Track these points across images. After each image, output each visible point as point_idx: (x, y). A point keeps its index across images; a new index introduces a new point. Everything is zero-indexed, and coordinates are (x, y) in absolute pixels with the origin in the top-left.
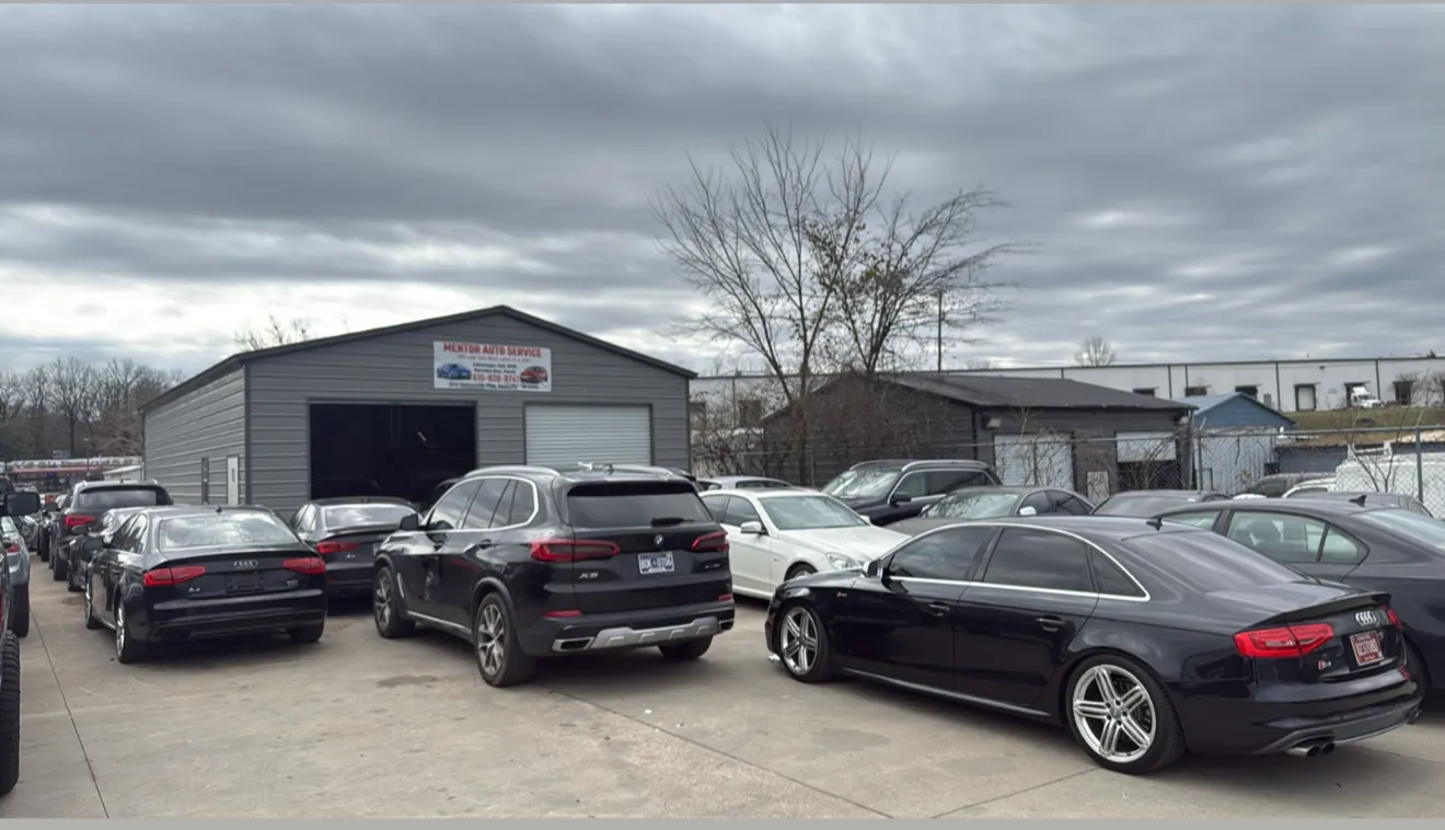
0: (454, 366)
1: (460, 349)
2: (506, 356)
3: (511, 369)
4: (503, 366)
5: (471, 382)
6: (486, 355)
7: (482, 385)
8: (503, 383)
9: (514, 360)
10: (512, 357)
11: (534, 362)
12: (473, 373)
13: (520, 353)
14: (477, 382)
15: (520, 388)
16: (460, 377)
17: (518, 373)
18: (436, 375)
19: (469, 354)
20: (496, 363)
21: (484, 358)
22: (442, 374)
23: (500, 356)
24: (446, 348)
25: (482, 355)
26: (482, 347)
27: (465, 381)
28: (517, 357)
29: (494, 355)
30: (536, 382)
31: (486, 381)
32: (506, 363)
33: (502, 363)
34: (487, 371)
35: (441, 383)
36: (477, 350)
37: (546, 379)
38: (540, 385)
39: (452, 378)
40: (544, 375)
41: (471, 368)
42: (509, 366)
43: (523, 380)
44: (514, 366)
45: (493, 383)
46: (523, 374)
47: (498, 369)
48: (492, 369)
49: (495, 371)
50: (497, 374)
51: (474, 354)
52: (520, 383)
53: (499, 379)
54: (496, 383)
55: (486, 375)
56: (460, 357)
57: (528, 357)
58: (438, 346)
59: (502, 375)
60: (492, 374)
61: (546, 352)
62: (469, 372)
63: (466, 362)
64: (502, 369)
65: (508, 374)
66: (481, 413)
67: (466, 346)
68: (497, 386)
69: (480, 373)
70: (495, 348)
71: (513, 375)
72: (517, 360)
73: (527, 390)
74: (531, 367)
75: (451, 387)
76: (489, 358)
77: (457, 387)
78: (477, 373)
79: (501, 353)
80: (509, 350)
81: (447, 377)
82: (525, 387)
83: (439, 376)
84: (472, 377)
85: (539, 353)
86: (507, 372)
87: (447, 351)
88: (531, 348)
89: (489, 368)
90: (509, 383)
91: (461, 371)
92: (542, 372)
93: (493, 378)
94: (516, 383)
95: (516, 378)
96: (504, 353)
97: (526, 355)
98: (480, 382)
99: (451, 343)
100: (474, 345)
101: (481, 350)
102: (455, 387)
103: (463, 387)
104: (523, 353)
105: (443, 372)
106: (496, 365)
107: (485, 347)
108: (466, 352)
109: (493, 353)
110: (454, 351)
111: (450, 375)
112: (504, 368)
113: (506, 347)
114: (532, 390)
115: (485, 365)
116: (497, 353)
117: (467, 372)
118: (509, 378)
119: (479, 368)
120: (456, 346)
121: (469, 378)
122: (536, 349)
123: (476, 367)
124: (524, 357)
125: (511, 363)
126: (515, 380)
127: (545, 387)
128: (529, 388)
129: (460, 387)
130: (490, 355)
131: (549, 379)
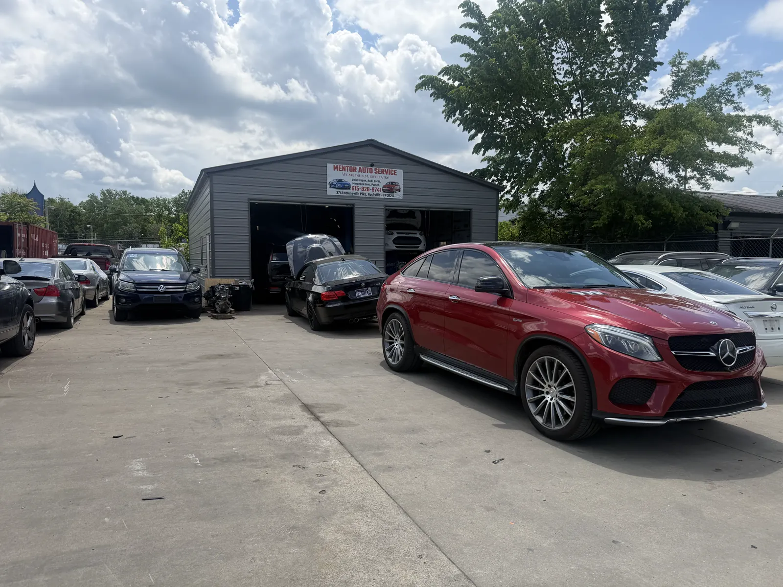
0: (340, 180)
1: (344, 169)
2: (374, 174)
3: (377, 183)
4: (372, 181)
5: (350, 191)
6: (360, 173)
7: (358, 194)
8: (371, 192)
9: (379, 177)
10: (378, 175)
11: (392, 178)
12: (352, 185)
13: (383, 172)
14: (354, 192)
15: (381, 197)
16: (346, 188)
17: (381, 187)
18: (328, 186)
19: (349, 173)
20: (367, 179)
21: (359, 176)
22: (332, 186)
23: (369, 174)
24: (335, 168)
25: (357, 173)
26: (358, 168)
27: (346, 191)
28: (381, 175)
29: (366, 174)
30: (393, 192)
31: (360, 191)
32: (373, 179)
33: (370, 179)
34: (361, 184)
35: (332, 192)
36: (355, 170)
38: (395, 194)
39: (338, 188)
40: (398, 188)
41: (351, 182)
42: (375, 181)
43: (384, 191)
44: (379, 182)
45: (364, 192)
46: (384, 187)
47: (368, 183)
48: (364, 183)
49: (366, 184)
50: (367, 186)
51: (353, 173)
52: (382, 193)
53: (368, 189)
54: (367, 193)
55: (360, 187)
56: (344, 174)
57: (388, 175)
58: (330, 167)
59: (371, 187)
60: (364, 186)
61: (400, 172)
62: (349, 185)
63: (348, 178)
64: (371, 183)
65: (375, 187)
66: (357, 212)
67: (348, 167)
68: (367, 194)
69: (357, 186)
70: (366, 169)
71: (377, 187)
72: (380, 177)
73: (387, 197)
74: (390, 182)
75: (338, 195)
76: (362, 175)
77: (341, 195)
78: (354, 185)
79: (370, 172)
80: (375, 170)
81: (335, 188)
82: (386, 195)
83: (330, 187)
84: (351, 188)
85: (395, 172)
86: (374, 185)
87: (336, 170)
88: (390, 169)
89: (362, 182)
90: (375, 193)
91: (344, 184)
92: (397, 185)
93: (364, 189)
94: (379, 193)
95: (380, 189)
96: (372, 173)
97: (387, 174)
98: (357, 191)
99: (338, 165)
100: (353, 166)
101: (357, 170)
102: (340, 194)
103: (346, 195)
104: (385, 173)
105: (333, 185)
106: (367, 181)
107: (360, 168)
108: (347, 171)
109: (365, 172)
110: (340, 170)
111: (337, 186)
112: (372, 183)
113: (373, 168)
114: (390, 197)
115: (359, 180)
116: (368, 172)
117: (348, 185)
118: (375, 189)
119: (355, 182)
120: (341, 167)
121: (349, 189)
122: (393, 170)
123: (354, 182)
124: (385, 175)
125: (377, 179)
126: (379, 191)
127: (398, 196)
128: (388, 196)
129: (343, 194)
130: (363, 174)
131: (402, 190)
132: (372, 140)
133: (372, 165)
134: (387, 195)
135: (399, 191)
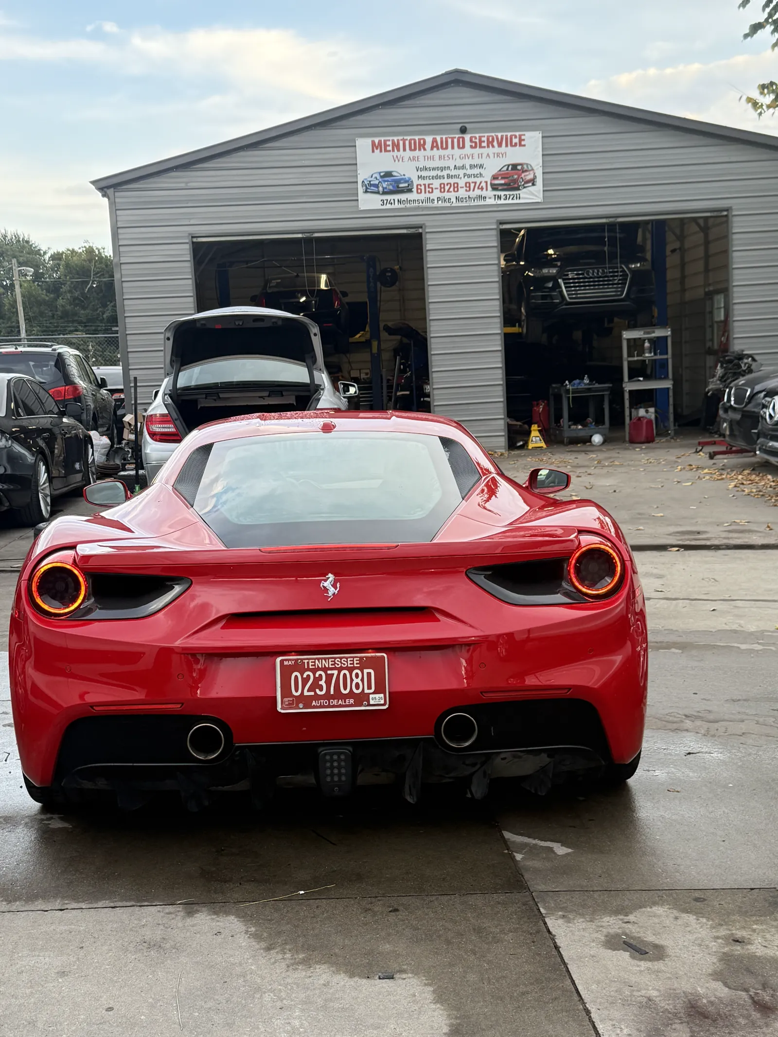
0: (388, 174)
1: (396, 146)
2: (468, 150)
3: (476, 171)
4: (463, 167)
5: (413, 196)
6: (436, 152)
7: (431, 200)
8: (462, 193)
9: (480, 156)
10: (478, 150)
11: (514, 155)
12: (416, 182)
13: (490, 143)
14: (422, 196)
15: (490, 201)
16: (398, 191)
17: (487, 177)
18: (361, 190)
19: (408, 154)
20: (451, 164)
21: (432, 158)
22: (370, 188)
23: (457, 152)
24: (375, 146)
25: (429, 152)
26: (429, 139)
27: (403, 197)
28: (485, 151)
29: (449, 152)
30: (518, 189)
31: (437, 194)
32: (468, 162)
33: (459, 163)
34: (437, 177)
35: (369, 202)
36: (422, 146)
37: (533, 182)
38: (523, 193)
39: (384, 193)
40: (531, 177)
41: (413, 175)
42: (472, 167)
43: (495, 188)
44: (481, 166)
45: (447, 195)
46: (495, 177)
47: (453, 172)
48: (445, 173)
49: (449, 176)
50: (452, 181)
51: (417, 153)
52: (490, 193)
53: (456, 187)
54: (452, 195)
55: (436, 183)
56: (396, 159)
57: (503, 148)
58: (363, 144)
59: (462, 183)
60: (446, 181)
61: (534, 139)
62: (409, 182)
63: (405, 168)
64: (461, 172)
65: (471, 180)
66: (430, 243)
67: (404, 141)
68: (454, 200)
69: (427, 182)
70: (450, 141)
71: (478, 180)
72: (484, 156)
73: (502, 202)
74: (509, 166)
75: (384, 207)
76: (440, 157)
77: (393, 206)
78: (421, 182)
79: (459, 147)
80: (471, 141)
81: (378, 193)
82: (499, 197)
83: (366, 192)
84: (414, 190)
85: (521, 140)
86: (469, 176)
87: (377, 151)
88: (509, 134)
89: (440, 173)
90: (472, 194)
91: (398, 181)
92: (526, 171)
93: (447, 188)
94: (484, 193)
95: (483, 184)
96: (463, 147)
97: (500, 145)
98: (428, 195)
99: (382, 139)
100: (417, 138)
101: (428, 146)
102: (389, 206)
103: (402, 206)
104: (495, 143)
105: (371, 185)
106: (452, 167)
107: (434, 141)
108: (404, 150)
109: (447, 148)
110: (386, 151)
111: (381, 189)
112: (465, 171)
113: (467, 137)
114: (510, 201)
115: (434, 169)
116: (453, 148)
117: (406, 181)
118: (472, 185)
119: (424, 174)
120: (390, 143)
121: (410, 191)
122: (517, 134)
123: (420, 173)
124: (496, 149)
125: (476, 161)
126: (482, 189)
127: (532, 195)
128: (507, 199)
129: (397, 206)
130: (442, 152)
131: (539, 181)
132: (457, 71)
133: (463, 130)
134: (503, 197)
135: (533, 185)
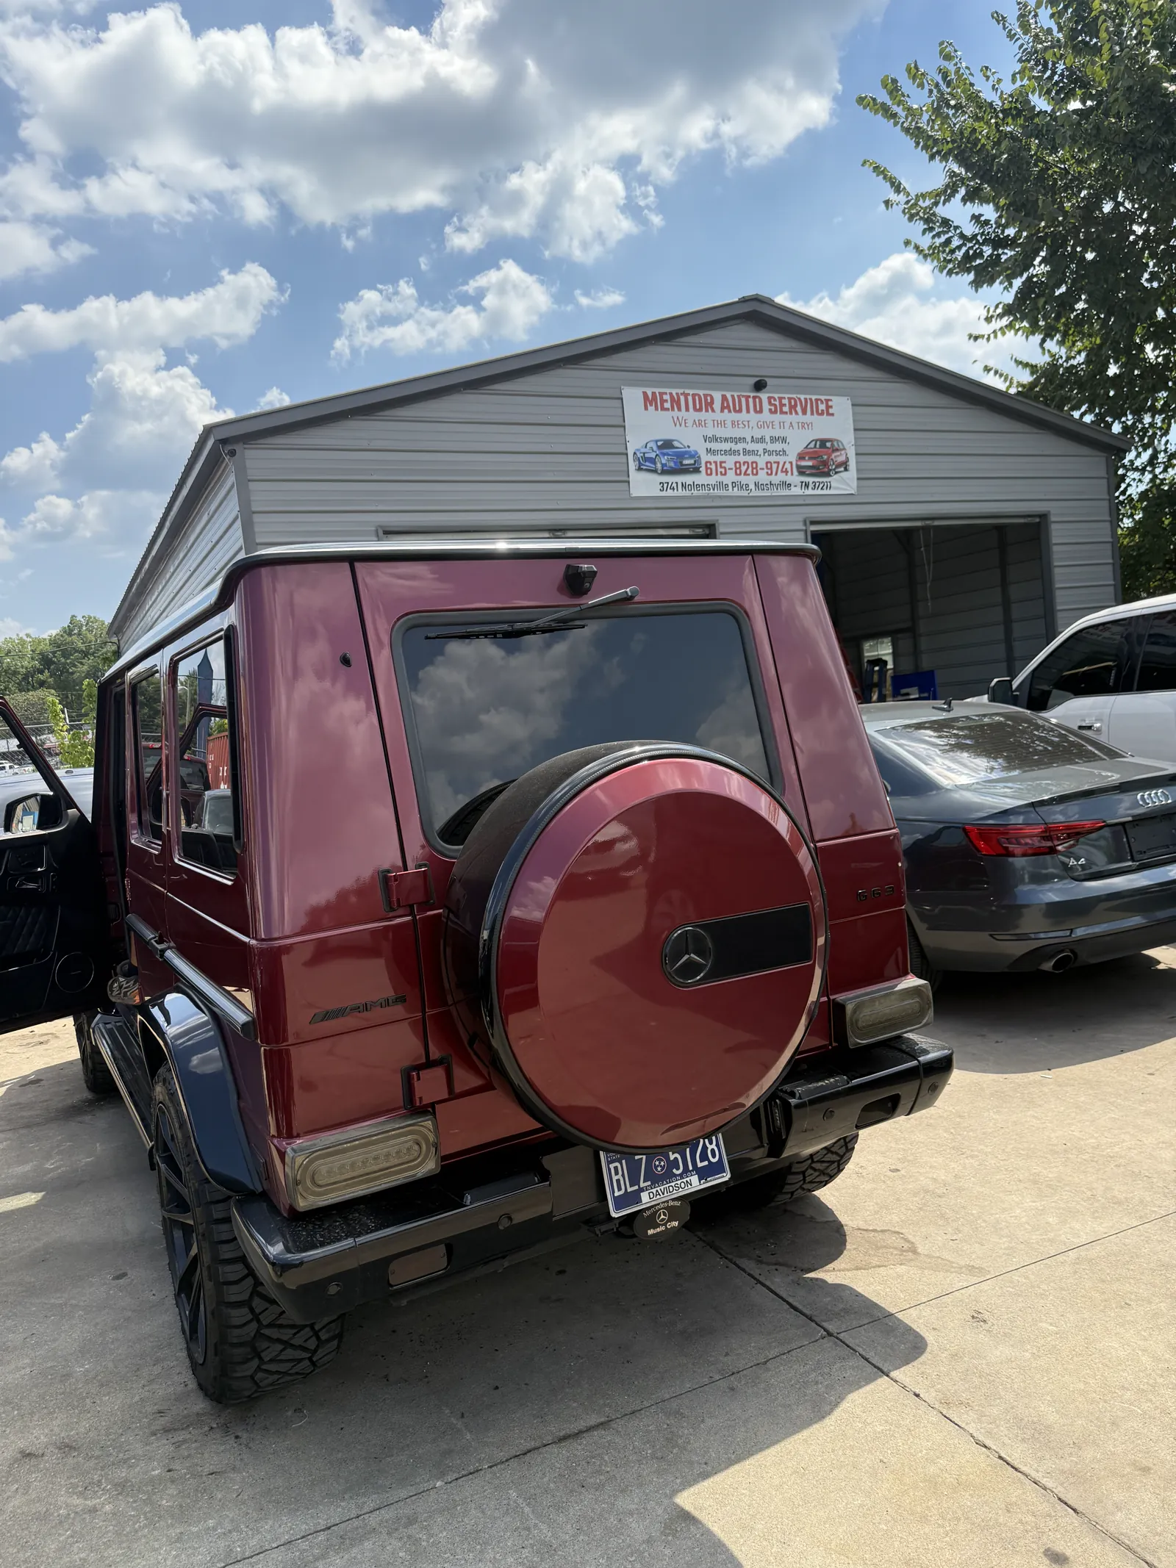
0: (667, 444)
1: (675, 402)
2: (766, 415)
3: (778, 446)
4: (762, 440)
5: (700, 479)
6: (729, 416)
7: (721, 485)
8: (763, 477)
9: (782, 424)
10: (778, 417)
11: (822, 428)
12: (705, 458)
13: (793, 408)
14: (713, 480)
15: (796, 491)
16: (682, 470)
17: (792, 457)
18: (632, 466)
19: (692, 415)
20: (747, 434)
21: (722, 424)
22: (646, 464)
23: (753, 417)
24: (648, 401)
25: (718, 416)
26: (717, 396)
27: (688, 479)
28: (788, 418)
29: (743, 416)
30: (828, 474)
31: (731, 477)
32: (768, 433)
33: (757, 434)
34: (731, 452)
35: (644, 485)
36: (710, 405)
37: (845, 465)
38: (834, 480)
39: (664, 472)
40: (842, 459)
41: (699, 447)
42: (774, 440)
43: (802, 471)
44: (784, 440)
45: (743, 479)
46: (801, 457)
47: (751, 447)
48: (740, 446)
49: (746, 452)
50: (750, 459)
51: (703, 415)
52: (795, 479)
53: (755, 468)
54: (750, 480)
55: (730, 461)
56: (677, 422)
57: (808, 418)
58: (632, 397)
59: (761, 462)
60: (742, 458)
61: (842, 405)
62: (694, 455)
63: (690, 437)
64: (760, 447)
65: (773, 458)
67: (686, 395)
68: (752, 486)
69: (719, 458)
70: (743, 400)
71: (781, 459)
72: (787, 425)
73: (810, 492)
74: (816, 441)
75: (664, 494)
76: (733, 423)
77: (675, 493)
78: (711, 458)
79: (755, 411)
80: (770, 403)
81: (655, 471)
82: (807, 485)
83: (640, 469)
84: (703, 469)
85: (828, 407)
86: (770, 453)
87: (651, 408)
88: (814, 397)
89: (734, 447)
90: (776, 479)
91: (681, 456)
92: (837, 450)
93: (744, 468)
94: (789, 479)
95: (788, 466)
96: (761, 411)
97: (804, 412)
98: (720, 478)
99: (657, 391)
100: (701, 393)
101: (717, 405)
102: (670, 493)
103: (687, 493)
104: (799, 409)
105: (647, 459)
106: (749, 439)
107: (724, 398)
108: (687, 409)
109: (740, 411)
110: (663, 409)
111: (659, 466)
112: (764, 446)
113: (764, 396)
114: (819, 492)
115: (726, 440)
116: (748, 411)
117: (692, 456)
118: (775, 466)
119: (714, 446)
120: (667, 397)
121: (697, 470)
122: (823, 398)
123: (709, 445)
124: (801, 418)
125: (777, 433)
126: (786, 472)
127: (844, 483)
128: (814, 489)
129: (680, 492)
130: (734, 416)
131: (852, 464)
132: (756, 299)
133: (760, 386)
134: (811, 486)
135: (846, 470)
